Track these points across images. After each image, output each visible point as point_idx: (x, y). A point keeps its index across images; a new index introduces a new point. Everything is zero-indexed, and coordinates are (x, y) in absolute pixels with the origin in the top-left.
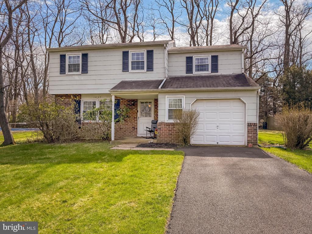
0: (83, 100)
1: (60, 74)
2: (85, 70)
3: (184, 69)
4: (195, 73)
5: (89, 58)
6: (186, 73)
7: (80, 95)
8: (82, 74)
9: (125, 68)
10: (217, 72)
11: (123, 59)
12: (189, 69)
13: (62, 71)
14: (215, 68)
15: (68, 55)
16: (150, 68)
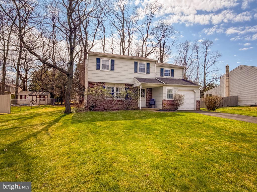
0: (106, 86)
1: (97, 69)
2: (113, 69)
3: (160, 74)
4: (165, 77)
5: (115, 63)
6: (161, 76)
7: (105, 83)
8: (111, 71)
9: (136, 71)
10: (173, 77)
11: (135, 66)
12: (162, 75)
13: (98, 67)
14: (173, 75)
15: (102, 59)
16: (148, 72)
